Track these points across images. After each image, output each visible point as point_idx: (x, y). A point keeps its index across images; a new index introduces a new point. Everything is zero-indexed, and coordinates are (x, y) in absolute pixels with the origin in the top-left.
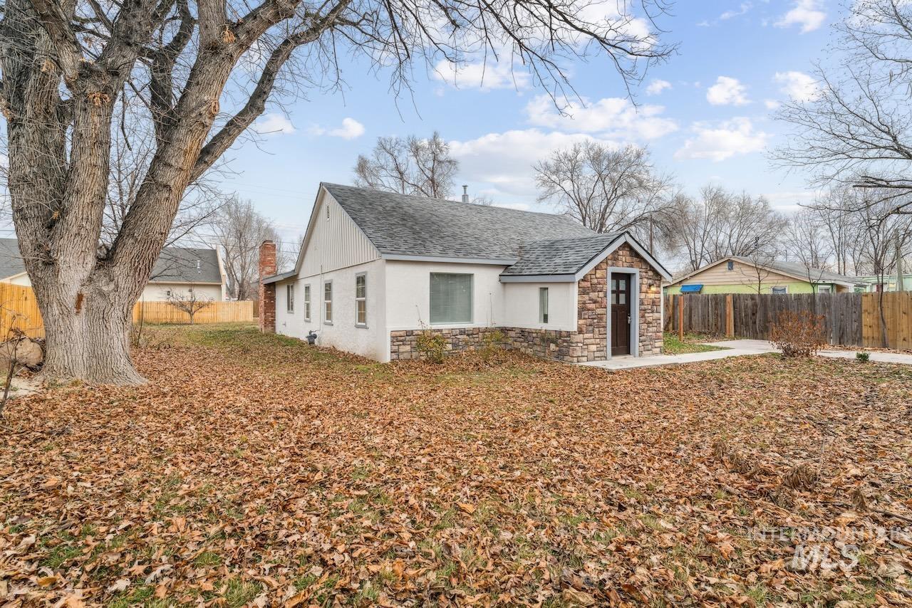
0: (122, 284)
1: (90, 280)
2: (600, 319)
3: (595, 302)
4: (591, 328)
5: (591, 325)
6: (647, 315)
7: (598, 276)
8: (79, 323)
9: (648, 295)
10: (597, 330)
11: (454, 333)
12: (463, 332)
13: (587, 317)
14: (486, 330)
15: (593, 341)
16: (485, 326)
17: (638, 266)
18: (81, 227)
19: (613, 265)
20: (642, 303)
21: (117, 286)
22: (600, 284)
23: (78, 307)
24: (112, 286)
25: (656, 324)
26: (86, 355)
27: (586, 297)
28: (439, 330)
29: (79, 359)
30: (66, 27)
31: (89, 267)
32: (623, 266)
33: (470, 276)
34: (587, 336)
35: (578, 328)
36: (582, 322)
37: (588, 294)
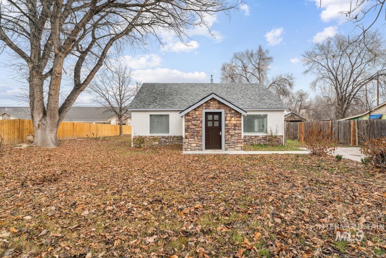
0: (48, 122)
1: (41, 120)
2: (198, 132)
3: (195, 125)
4: (193, 136)
5: (192, 135)
6: (230, 131)
7: (196, 114)
8: (39, 131)
9: (230, 122)
10: (196, 137)
11: (160, 138)
12: (163, 137)
13: (190, 132)
14: (175, 137)
15: (194, 142)
16: (174, 135)
17: (223, 108)
18: (37, 107)
19: (206, 109)
20: (226, 125)
21: (47, 122)
22: (198, 117)
23: (39, 127)
24: (46, 122)
25: (237, 136)
26: (41, 139)
27: (190, 123)
28: (152, 136)
29: (39, 141)
30: (28, 59)
31: (41, 117)
32: (213, 109)
33: (168, 115)
34: (190, 140)
35: (185, 136)
36: (187, 134)
37: (191, 122)
